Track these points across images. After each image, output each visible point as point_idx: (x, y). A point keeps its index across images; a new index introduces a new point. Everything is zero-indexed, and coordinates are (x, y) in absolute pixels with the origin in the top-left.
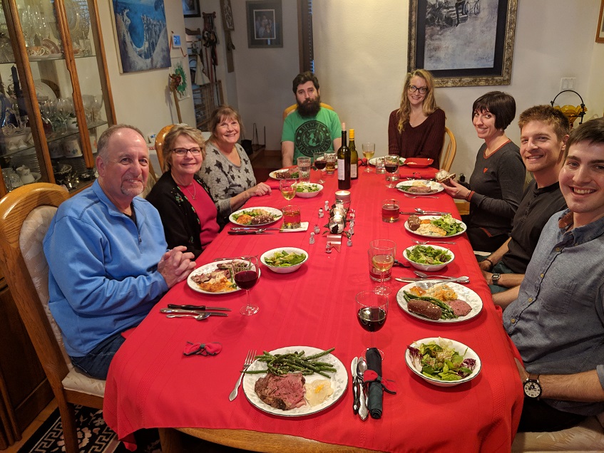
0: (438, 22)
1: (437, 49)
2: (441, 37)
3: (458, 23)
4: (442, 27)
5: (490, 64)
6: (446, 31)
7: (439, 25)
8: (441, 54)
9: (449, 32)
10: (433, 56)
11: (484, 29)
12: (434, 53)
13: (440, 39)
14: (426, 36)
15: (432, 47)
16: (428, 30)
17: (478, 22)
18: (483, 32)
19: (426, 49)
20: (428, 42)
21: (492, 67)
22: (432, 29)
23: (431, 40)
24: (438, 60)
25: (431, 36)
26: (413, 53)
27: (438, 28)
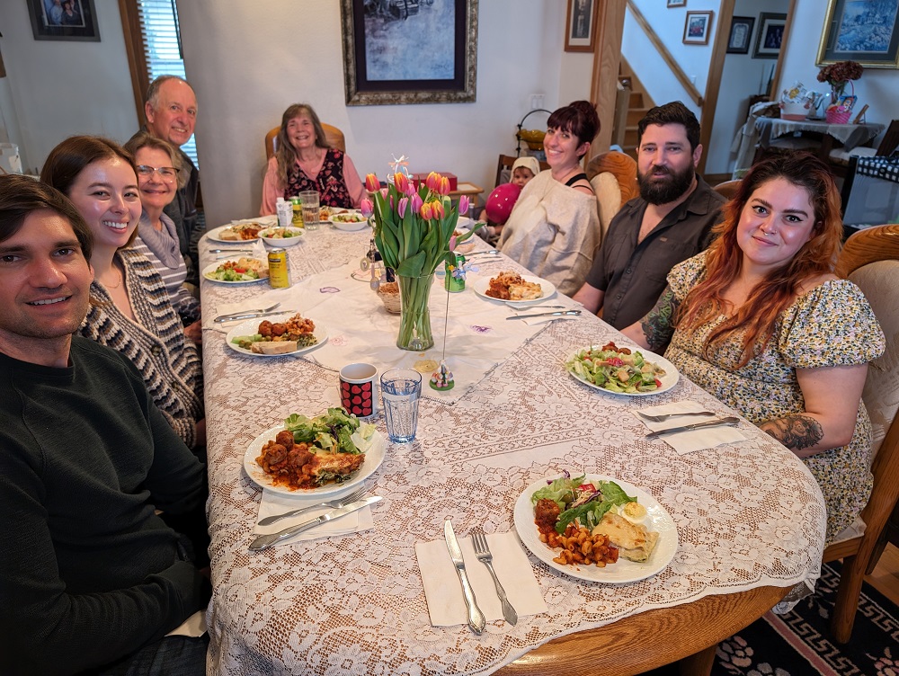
0: (381, 11)
1: (382, 50)
2: (386, 33)
3: (407, 15)
4: (387, 20)
5: (449, 74)
6: (392, 25)
7: (382, 16)
8: (388, 57)
9: (396, 27)
10: (377, 60)
11: (440, 25)
12: (378, 56)
13: (384, 37)
14: (367, 31)
15: (375, 48)
16: (368, 23)
17: (431, 16)
18: (438, 29)
19: (368, 49)
20: (369, 39)
21: (453, 78)
22: (374, 21)
23: (374, 37)
24: (385, 65)
25: (373, 31)
26: (351, 55)
27: (382, 21)
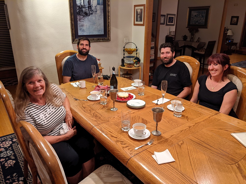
0: (82, 14)
1: (82, 26)
2: (83, 20)
3: (90, 15)
4: (84, 16)
5: (102, 33)
6: (85, 18)
7: (82, 15)
8: (84, 28)
9: (86, 19)
10: (81, 29)
11: (99, 18)
12: (81, 28)
13: (83, 21)
14: (78, 20)
15: (80, 25)
16: (78, 17)
17: (97, 15)
19: (78, 25)
20: (79, 22)
21: (104, 34)
22: (80, 16)
23: (80, 22)
24: (83, 31)
25: (80, 20)
26: (73, 27)
27: (82, 17)
